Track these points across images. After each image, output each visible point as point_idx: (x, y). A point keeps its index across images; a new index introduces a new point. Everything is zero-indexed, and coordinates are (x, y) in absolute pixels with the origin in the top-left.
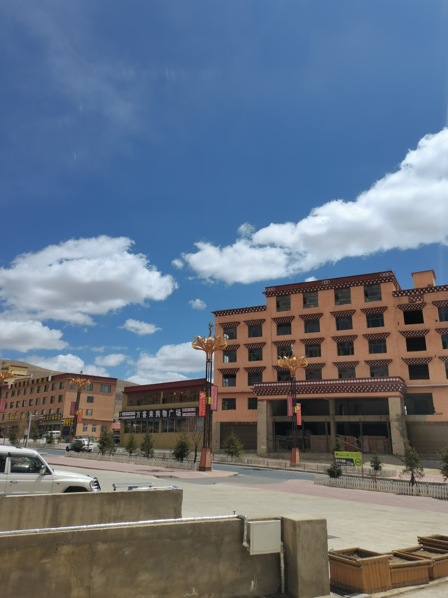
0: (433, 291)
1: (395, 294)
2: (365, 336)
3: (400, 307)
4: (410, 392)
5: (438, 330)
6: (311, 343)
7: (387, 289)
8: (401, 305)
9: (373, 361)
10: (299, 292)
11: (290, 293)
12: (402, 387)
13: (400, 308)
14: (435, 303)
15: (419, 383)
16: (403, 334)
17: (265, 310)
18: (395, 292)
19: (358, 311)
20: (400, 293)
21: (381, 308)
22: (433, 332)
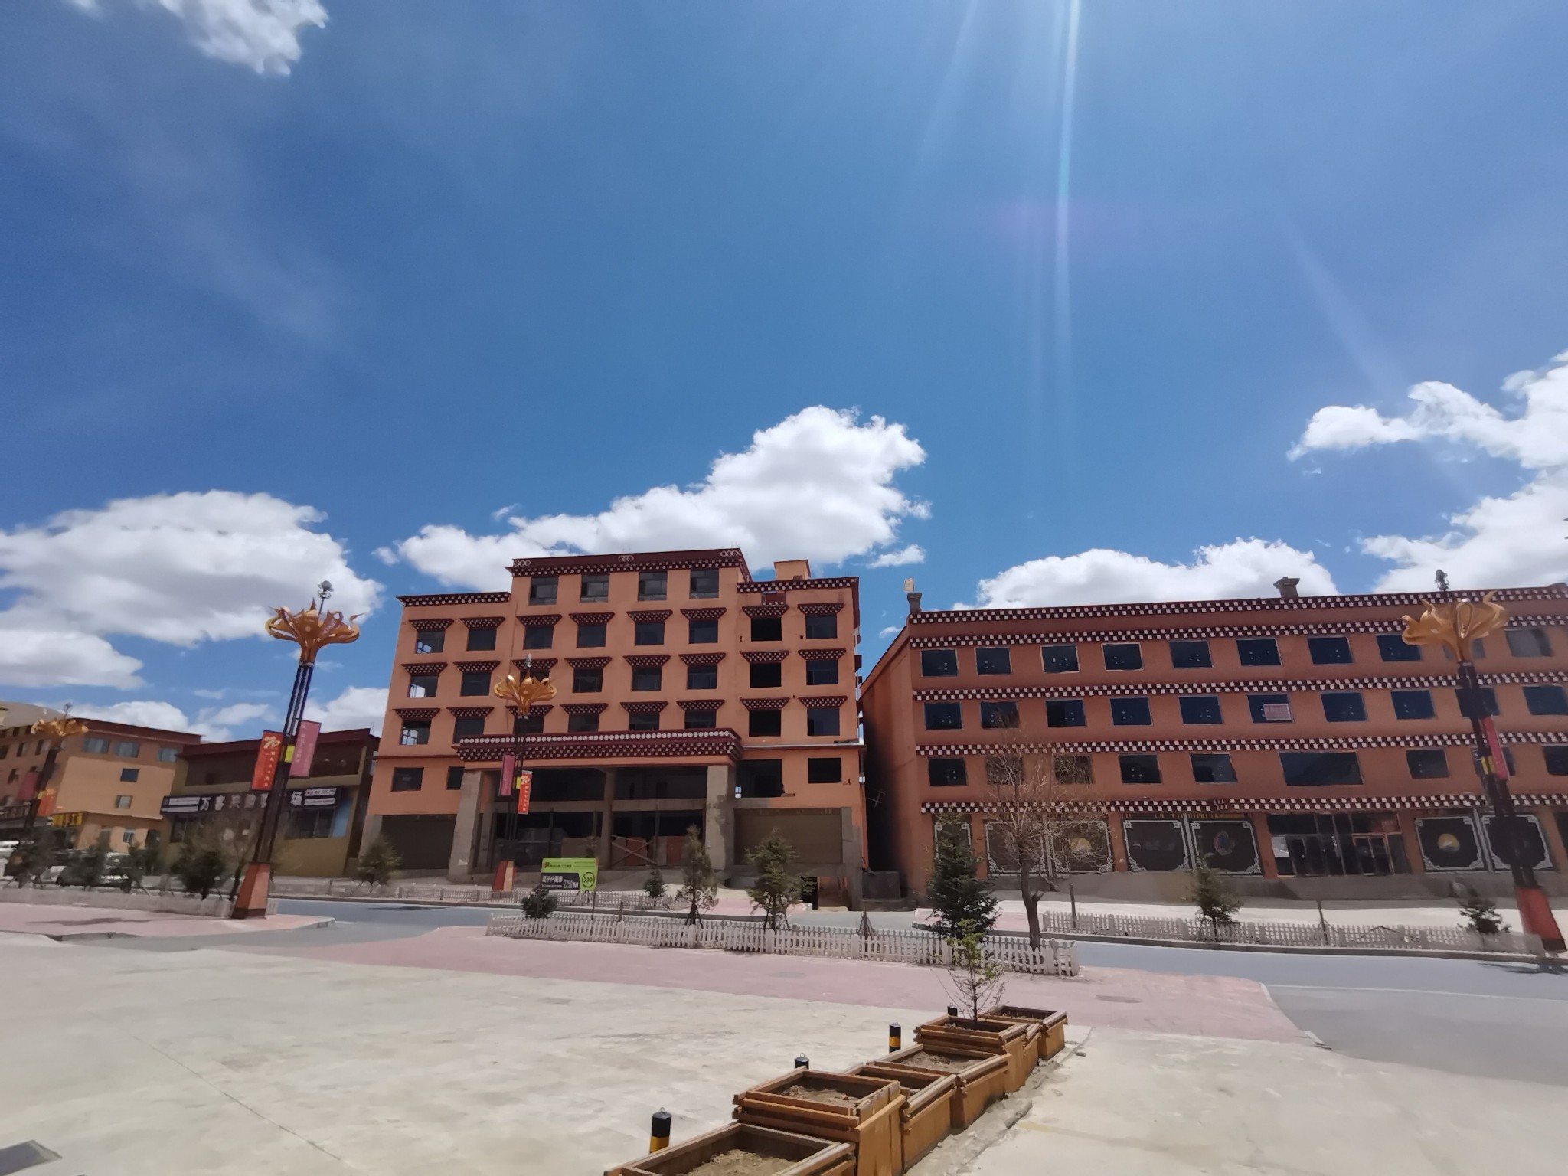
0: (802, 588)
1: (741, 588)
2: (684, 657)
3: (747, 610)
4: (747, 757)
5: (802, 652)
6: (586, 666)
7: (729, 578)
8: (748, 608)
9: (692, 702)
10: (576, 573)
11: (559, 572)
12: (733, 746)
13: (746, 612)
14: (801, 607)
15: (764, 742)
16: (745, 658)
17: (506, 600)
18: (741, 585)
19: (677, 613)
20: (749, 587)
21: (715, 609)
22: (794, 656)
